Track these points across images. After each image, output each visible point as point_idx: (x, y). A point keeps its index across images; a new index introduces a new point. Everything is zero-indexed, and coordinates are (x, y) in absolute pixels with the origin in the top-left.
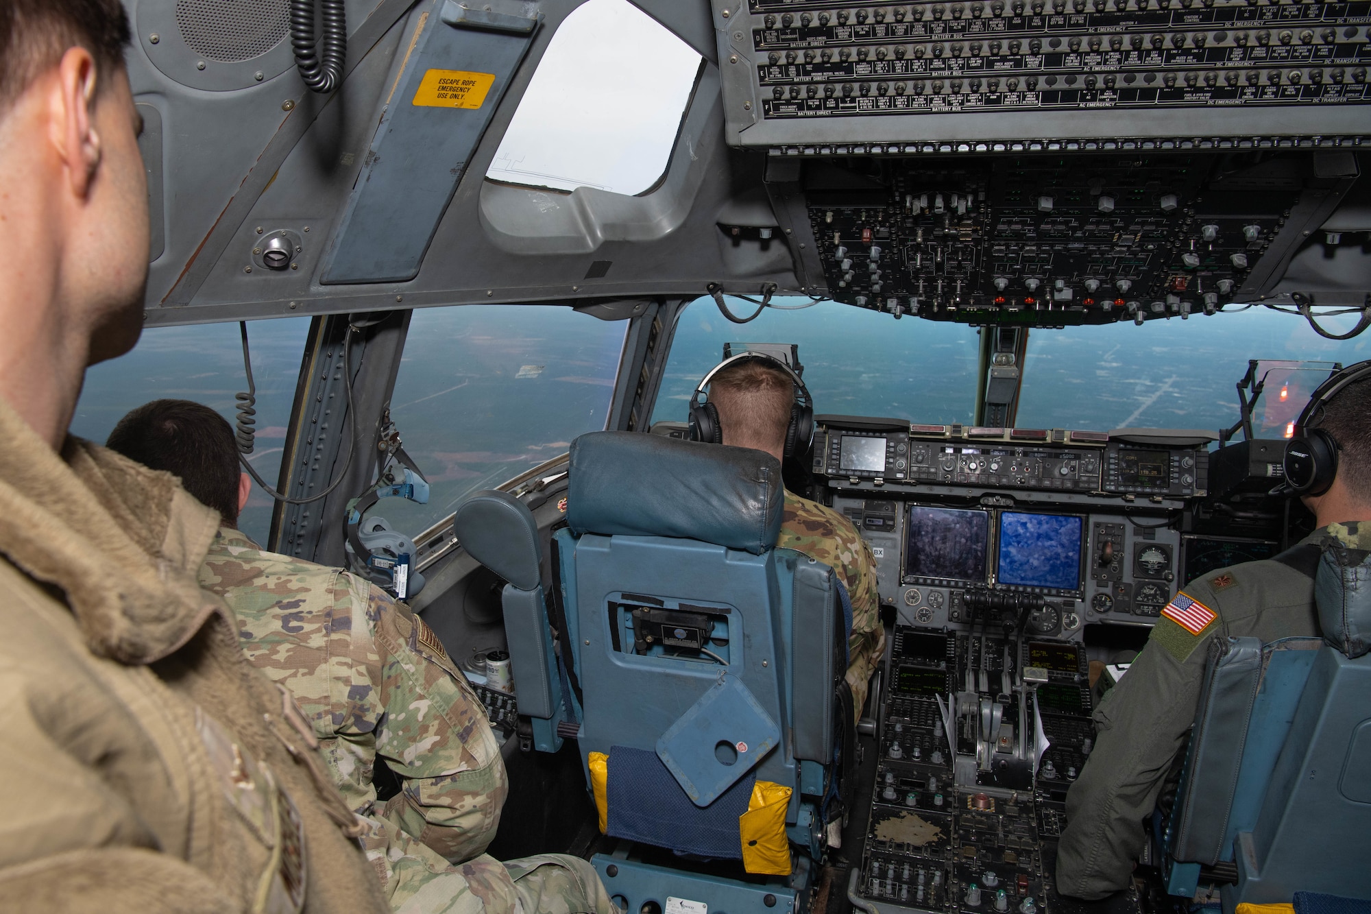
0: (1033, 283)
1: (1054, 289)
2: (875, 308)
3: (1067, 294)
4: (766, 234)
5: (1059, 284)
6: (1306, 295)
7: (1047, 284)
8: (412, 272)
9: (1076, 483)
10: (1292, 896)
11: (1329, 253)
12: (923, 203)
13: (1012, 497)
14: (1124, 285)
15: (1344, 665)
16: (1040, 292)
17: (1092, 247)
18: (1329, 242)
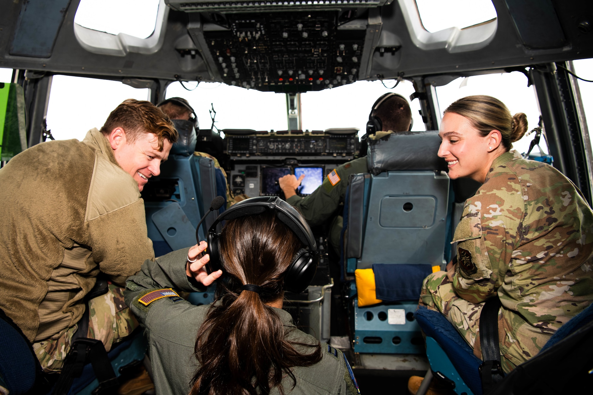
0: (291, 72)
1: (299, 75)
2: (239, 86)
3: (303, 77)
4: (193, 53)
5: (300, 72)
6: (381, 75)
7: (296, 74)
8: (49, 54)
9: (316, 150)
10: (372, 266)
11: (382, 55)
12: (243, 34)
13: (295, 159)
14: (322, 72)
15: (374, 178)
16: (293, 76)
17: (306, 55)
18: (381, 51)
